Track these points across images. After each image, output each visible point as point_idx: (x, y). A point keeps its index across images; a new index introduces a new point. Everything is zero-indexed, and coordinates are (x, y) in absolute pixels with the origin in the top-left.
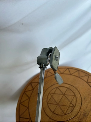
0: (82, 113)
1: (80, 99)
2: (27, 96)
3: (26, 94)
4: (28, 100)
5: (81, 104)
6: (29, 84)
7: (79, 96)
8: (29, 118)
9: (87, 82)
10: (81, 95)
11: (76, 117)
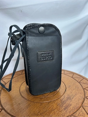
0: (66, 97)
1: (65, 87)
2: (4, 82)
7: (63, 85)
9: (72, 77)
11: (59, 99)
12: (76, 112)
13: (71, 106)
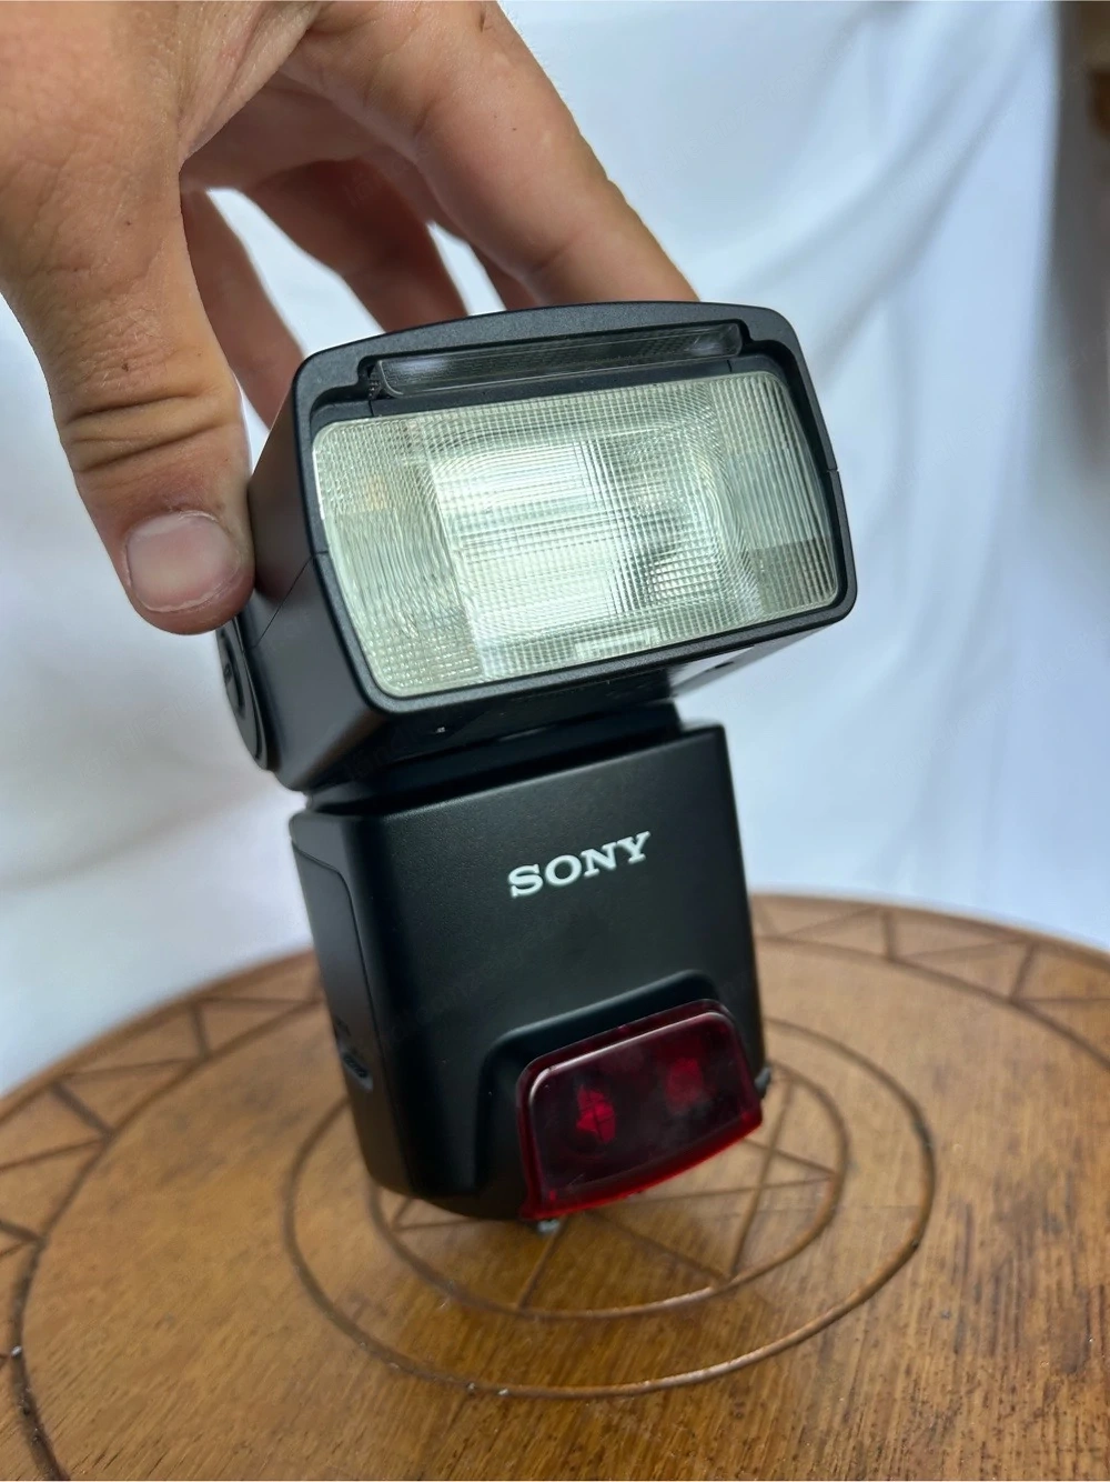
0: (984, 1212)
1: (885, 1095)
4: (8, 1265)
5: (924, 1134)
7: (854, 1073)
10: (879, 1060)
11: (920, 1268)
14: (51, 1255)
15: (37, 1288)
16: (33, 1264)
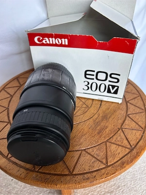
0: (101, 115)
2: (9, 93)
3: (6, 91)
4: (9, 99)
6: (14, 79)
8: (8, 121)
11: (91, 120)
12: (113, 136)
13: (107, 129)
14: (13, 98)
15: (11, 102)
16: (11, 99)
